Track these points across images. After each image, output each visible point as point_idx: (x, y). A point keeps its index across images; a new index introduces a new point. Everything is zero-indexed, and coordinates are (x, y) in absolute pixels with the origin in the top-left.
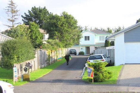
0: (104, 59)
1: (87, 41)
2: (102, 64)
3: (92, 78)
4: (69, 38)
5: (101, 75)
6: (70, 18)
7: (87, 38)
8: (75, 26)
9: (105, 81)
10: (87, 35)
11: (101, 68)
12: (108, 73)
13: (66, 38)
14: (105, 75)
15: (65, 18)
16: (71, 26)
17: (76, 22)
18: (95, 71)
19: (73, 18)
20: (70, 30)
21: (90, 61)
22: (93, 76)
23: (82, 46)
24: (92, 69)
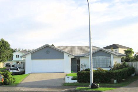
0: (19, 69)
1: (18, 58)
2: (8, 73)
3: (3, 82)
4: (4, 56)
5: (7, 80)
6: (5, 43)
7: (17, 56)
8: (9, 48)
9: (11, 84)
10: (18, 54)
11: (8, 75)
12: (13, 79)
13: (2, 56)
14: (11, 80)
15: (2, 43)
16: (6, 48)
17: (9, 45)
18: (4, 77)
19: (7, 43)
20: (5, 51)
21: (10, 71)
22: (3, 81)
23: (15, 61)
24: (3, 76)
